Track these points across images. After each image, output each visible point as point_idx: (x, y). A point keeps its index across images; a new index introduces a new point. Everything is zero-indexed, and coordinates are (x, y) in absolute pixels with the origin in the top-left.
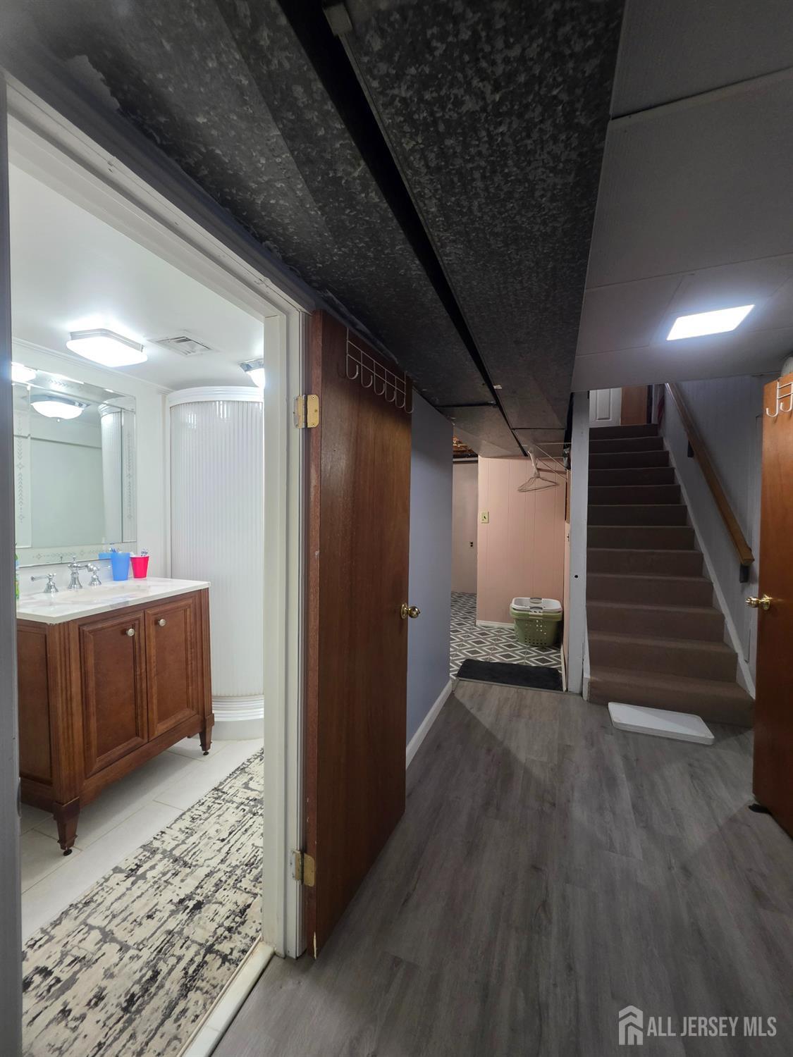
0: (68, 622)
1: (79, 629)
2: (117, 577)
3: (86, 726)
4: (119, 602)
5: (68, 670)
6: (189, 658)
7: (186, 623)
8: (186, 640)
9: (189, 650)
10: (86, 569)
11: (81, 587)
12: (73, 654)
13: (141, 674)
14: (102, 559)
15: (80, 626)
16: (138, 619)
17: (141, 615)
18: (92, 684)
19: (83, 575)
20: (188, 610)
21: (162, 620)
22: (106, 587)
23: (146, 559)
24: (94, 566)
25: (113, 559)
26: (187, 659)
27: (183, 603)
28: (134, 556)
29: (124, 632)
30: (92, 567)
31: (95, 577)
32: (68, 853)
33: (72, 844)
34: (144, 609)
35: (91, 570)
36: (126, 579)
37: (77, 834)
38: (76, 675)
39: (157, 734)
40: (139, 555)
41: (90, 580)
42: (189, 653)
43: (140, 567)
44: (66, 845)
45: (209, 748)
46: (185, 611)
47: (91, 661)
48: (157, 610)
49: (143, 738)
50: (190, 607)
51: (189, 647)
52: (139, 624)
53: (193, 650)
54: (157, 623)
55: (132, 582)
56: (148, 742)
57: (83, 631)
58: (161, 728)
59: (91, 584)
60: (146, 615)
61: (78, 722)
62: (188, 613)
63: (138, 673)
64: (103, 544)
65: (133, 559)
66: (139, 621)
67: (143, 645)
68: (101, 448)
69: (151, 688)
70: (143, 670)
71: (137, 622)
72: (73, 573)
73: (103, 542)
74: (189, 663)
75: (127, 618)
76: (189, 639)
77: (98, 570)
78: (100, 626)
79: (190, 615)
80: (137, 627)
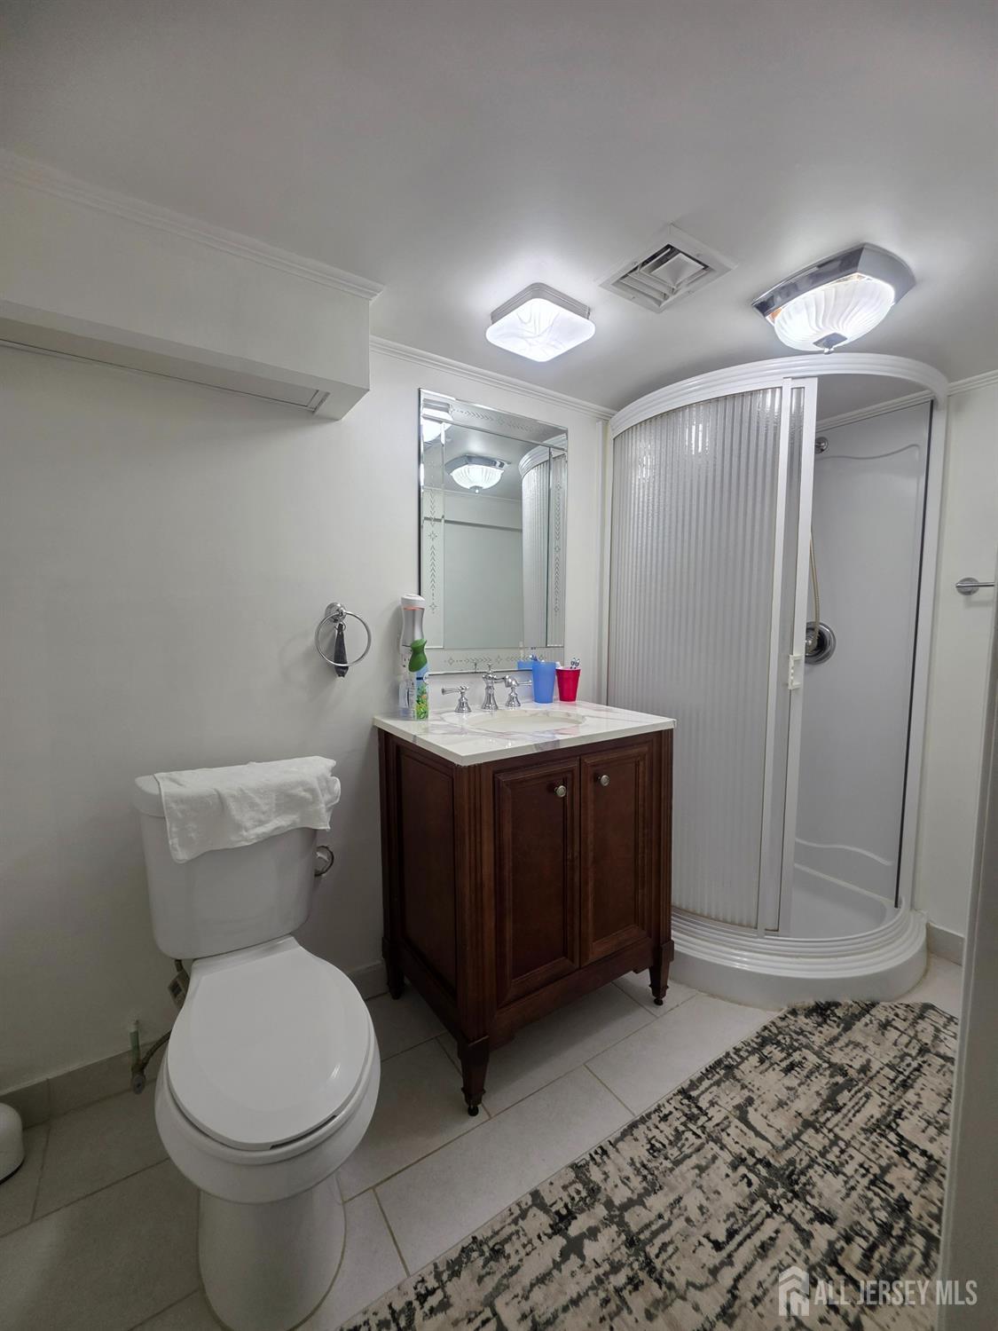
0: (480, 765)
1: (494, 777)
2: (539, 697)
3: (499, 930)
4: (547, 740)
5: (478, 840)
6: (641, 844)
7: (637, 785)
8: (636, 812)
9: (641, 830)
10: (504, 683)
11: (497, 708)
12: (485, 817)
13: (572, 861)
14: (521, 670)
15: (495, 773)
16: (572, 771)
17: (576, 764)
18: (508, 865)
19: (501, 691)
20: (641, 763)
21: (604, 776)
22: (526, 711)
23: (577, 673)
24: (513, 679)
25: (532, 670)
26: (636, 844)
27: (635, 751)
28: (561, 668)
29: (552, 788)
30: (510, 680)
31: (513, 694)
32: (473, 1112)
33: (479, 1101)
34: (580, 756)
35: (509, 685)
36: (549, 701)
37: (485, 1088)
38: (488, 849)
39: (592, 958)
40: (567, 667)
41: (507, 698)
42: (640, 834)
43: (567, 685)
44: (472, 1100)
45: (664, 995)
46: (637, 765)
47: (508, 829)
48: (598, 759)
49: (573, 961)
50: (644, 759)
51: (641, 825)
52: (573, 779)
53: (646, 831)
54: (596, 779)
55: (558, 708)
56: (580, 968)
57: (499, 780)
58: (598, 950)
59: (509, 704)
60: (583, 765)
61: (490, 922)
62: (641, 769)
63: (569, 857)
64: (521, 648)
65: (559, 672)
66: (573, 774)
67: (576, 813)
68: (521, 531)
69: (587, 883)
70: (576, 854)
71: (569, 775)
72: (488, 688)
73: (521, 646)
74: (640, 850)
75: (557, 768)
76: (641, 810)
77: (518, 685)
78: (520, 776)
79: (644, 773)
80: (569, 784)
